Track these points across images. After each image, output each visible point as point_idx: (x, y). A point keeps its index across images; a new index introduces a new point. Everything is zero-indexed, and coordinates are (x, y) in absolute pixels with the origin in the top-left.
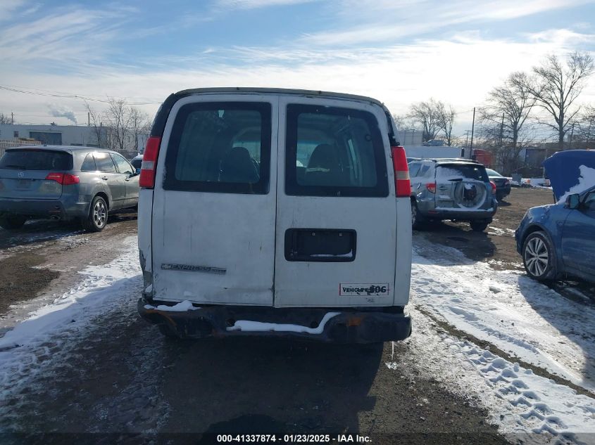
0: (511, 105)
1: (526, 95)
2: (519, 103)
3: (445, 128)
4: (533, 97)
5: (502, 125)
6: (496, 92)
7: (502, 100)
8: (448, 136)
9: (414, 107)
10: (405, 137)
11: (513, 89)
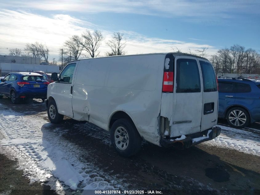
0: (74, 48)
1: (79, 45)
2: (77, 48)
3: (45, 57)
4: (82, 46)
5: (70, 57)
6: (67, 43)
7: (70, 46)
8: (46, 60)
9: (28, 46)
10: (31, 60)
11: (74, 42)
